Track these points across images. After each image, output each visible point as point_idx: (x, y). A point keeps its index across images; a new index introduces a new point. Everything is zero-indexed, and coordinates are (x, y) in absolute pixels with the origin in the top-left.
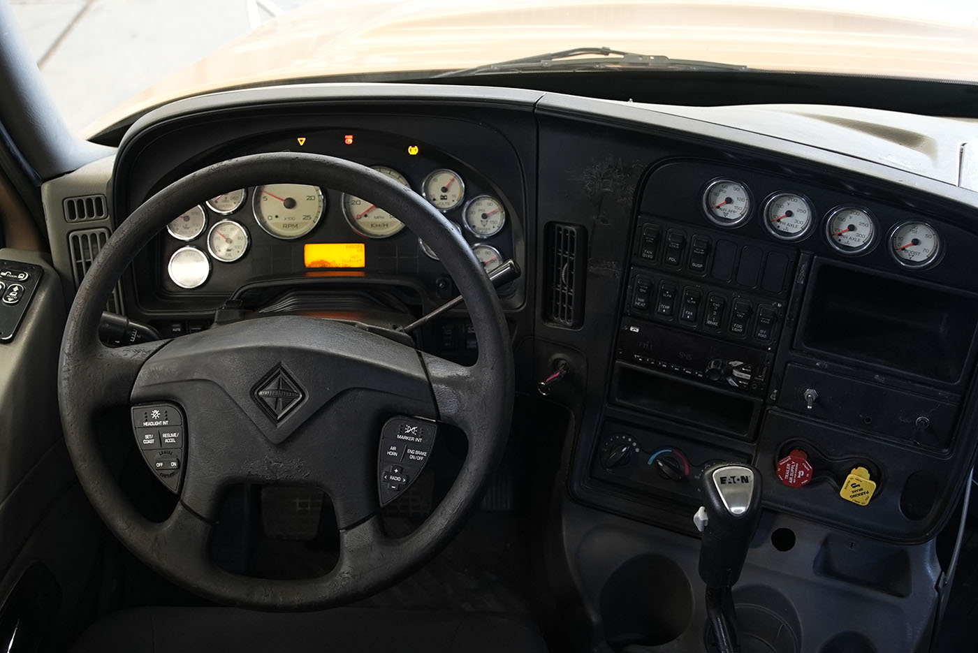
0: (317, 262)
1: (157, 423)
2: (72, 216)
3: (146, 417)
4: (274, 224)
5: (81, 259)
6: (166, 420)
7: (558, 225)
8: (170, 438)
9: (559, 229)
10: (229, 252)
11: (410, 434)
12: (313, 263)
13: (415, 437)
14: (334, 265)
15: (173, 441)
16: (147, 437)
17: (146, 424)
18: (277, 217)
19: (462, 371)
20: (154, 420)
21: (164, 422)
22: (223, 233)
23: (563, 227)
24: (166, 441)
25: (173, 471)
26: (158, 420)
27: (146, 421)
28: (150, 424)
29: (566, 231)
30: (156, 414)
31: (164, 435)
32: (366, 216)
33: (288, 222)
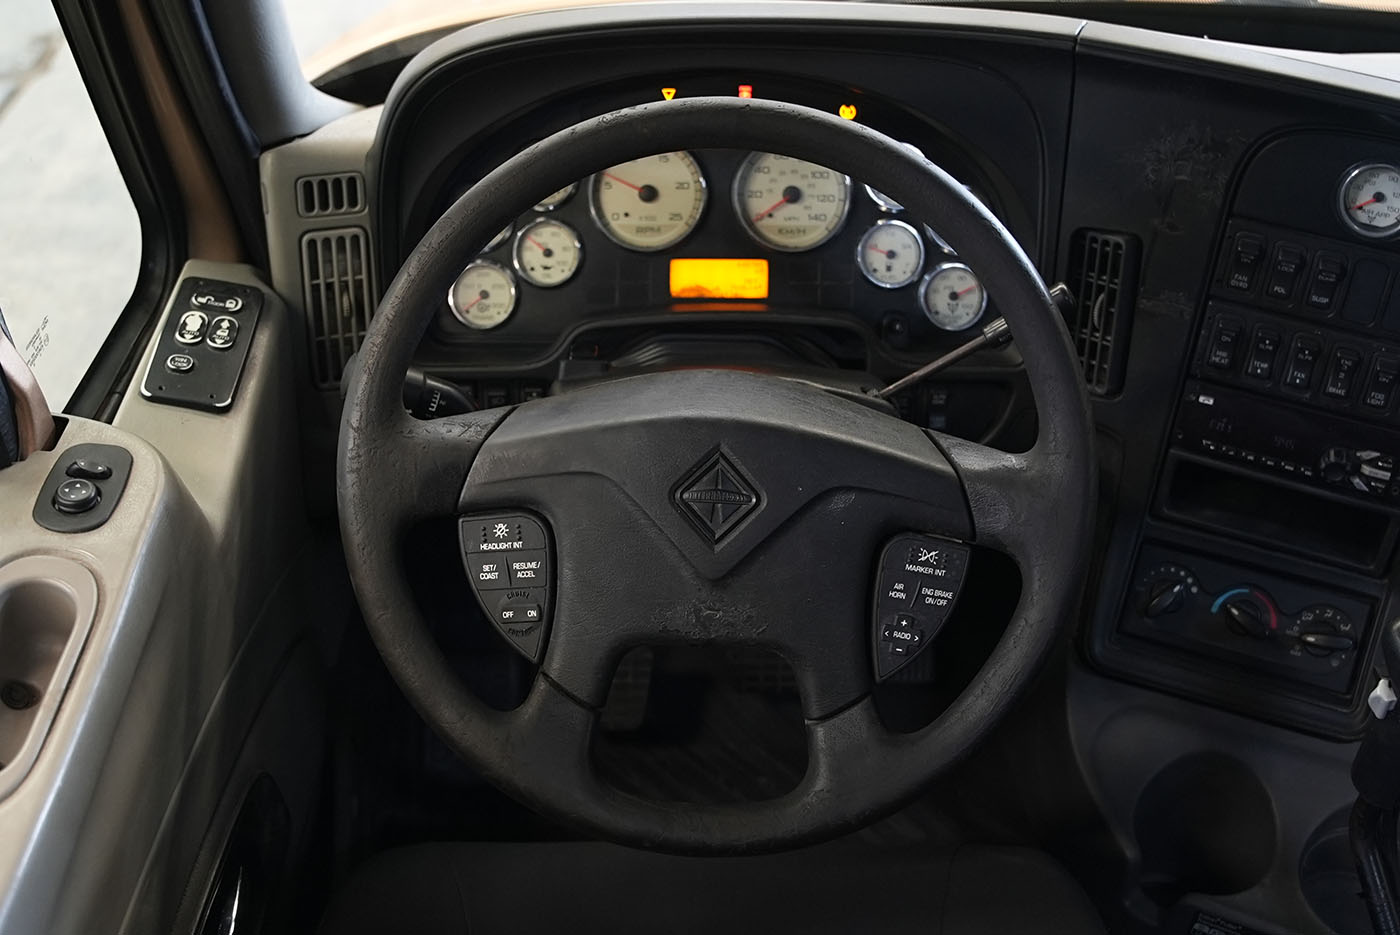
0: (691, 289)
1: (504, 546)
2: (310, 207)
3: (485, 535)
4: (622, 227)
5: (318, 278)
6: (520, 540)
7: (1091, 234)
8: (525, 569)
9: (1095, 240)
10: (547, 271)
11: (926, 564)
12: (684, 290)
13: (935, 568)
14: (717, 294)
15: (531, 574)
16: (486, 568)
17: (484, 547)
18: (627, 215)
19: (1012, 461)
20: (498, 540)
21: (515, 543)
22: (539, 240)
23: (1101, 237)
24: (520, 575)
25: (530, 625)
26: (505, 539)
27: (485, 541)
28: (491, 547)
29: (1106, 243)
30: (501, 529)
31: (516, 566)
32: (770, 215)
33: (644, 223)
